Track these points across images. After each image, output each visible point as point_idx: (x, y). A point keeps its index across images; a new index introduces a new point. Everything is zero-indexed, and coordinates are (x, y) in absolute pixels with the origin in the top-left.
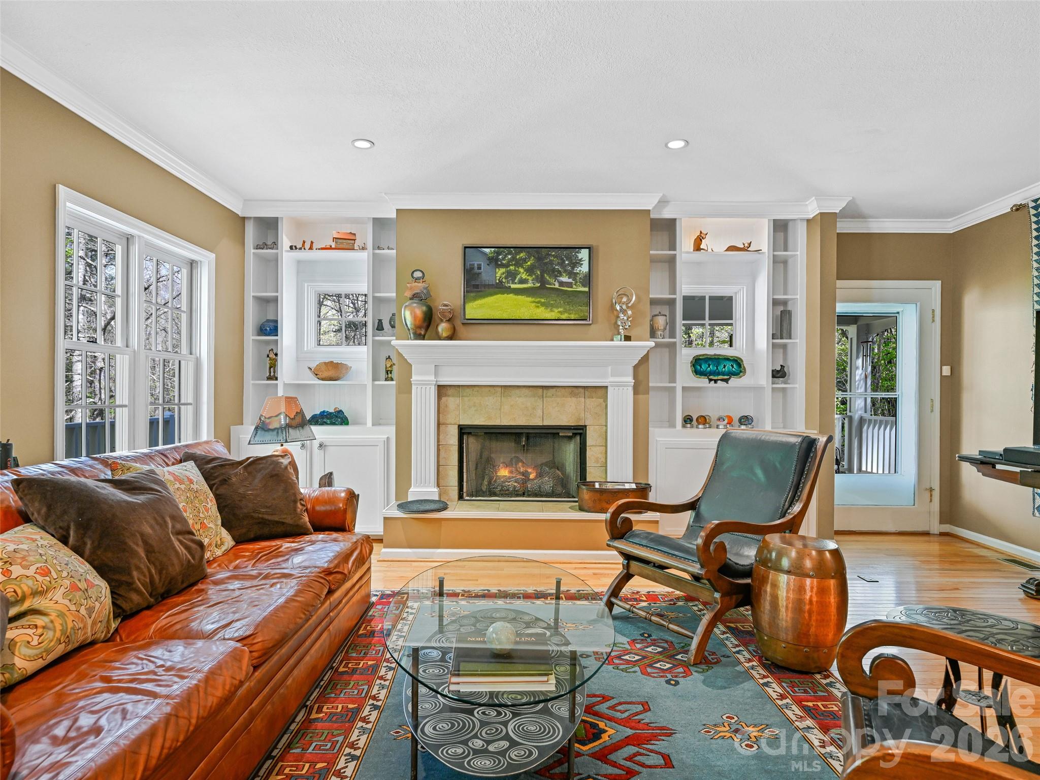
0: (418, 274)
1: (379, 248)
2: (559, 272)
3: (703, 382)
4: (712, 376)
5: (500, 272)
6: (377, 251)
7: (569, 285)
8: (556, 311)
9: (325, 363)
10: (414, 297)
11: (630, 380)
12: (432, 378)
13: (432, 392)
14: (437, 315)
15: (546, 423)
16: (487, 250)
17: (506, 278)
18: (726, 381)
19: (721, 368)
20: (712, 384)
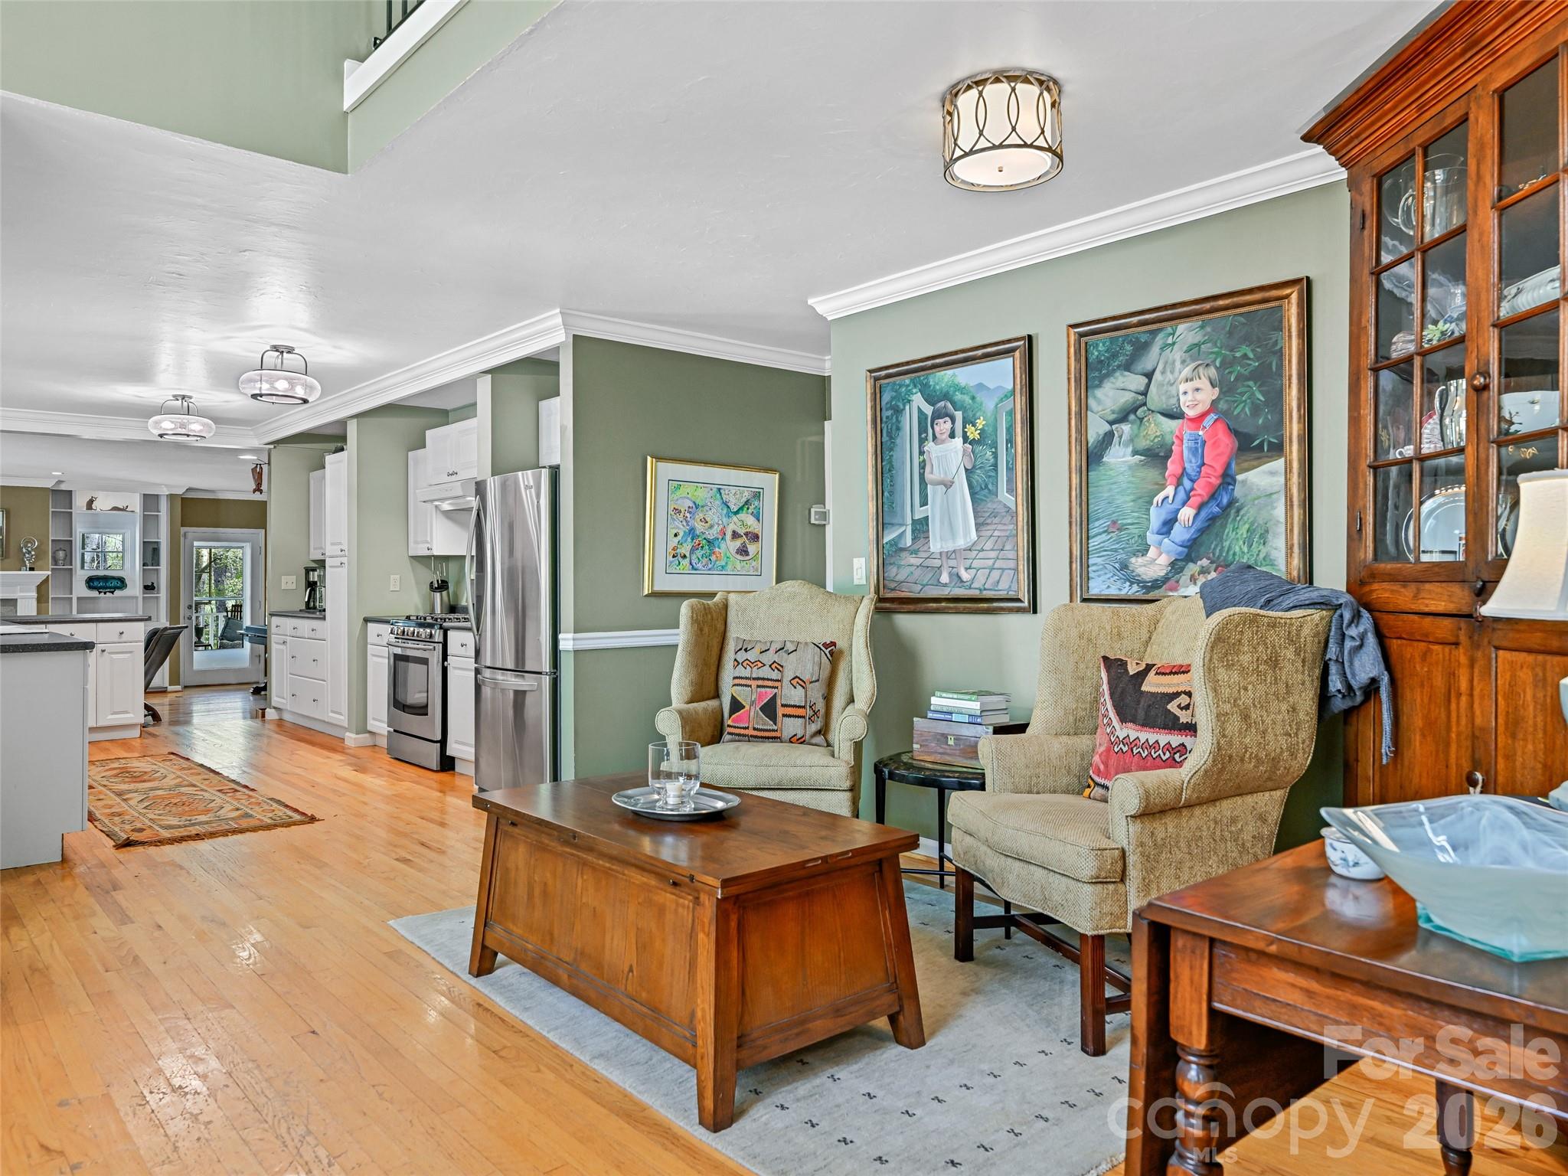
3: (95, 593)
4: (98, 589)
11: (34, 594)
18: (112, 592)
19: (108, 584)
20: (102, 595)
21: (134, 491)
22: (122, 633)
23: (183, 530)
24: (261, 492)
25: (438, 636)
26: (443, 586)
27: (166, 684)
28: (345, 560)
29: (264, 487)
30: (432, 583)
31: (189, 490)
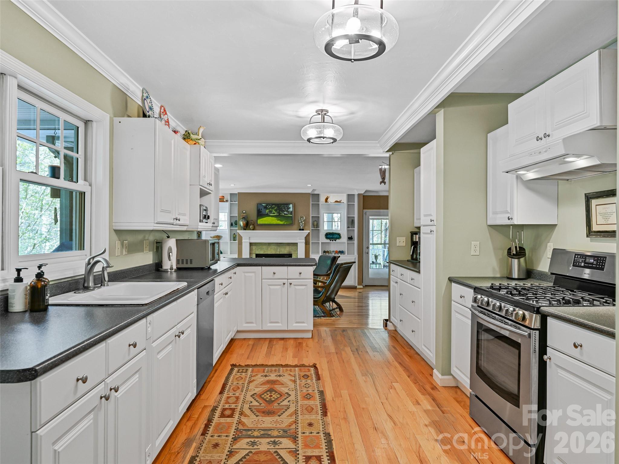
0: (244, 212)
1: (232, 202)
2: (284, 211)
3: (328, 241)
4: (330, 239)
5: (267, 211)
6: (231, 202)
7: (287, 214)
8: (283, 221)
9: (216, 236)
10: (243, 218)
11: (304, 241)
12: (248, 241)
13: (248, 245)
14: (250, 223)
15: (280, 253)
16: (264, 205)
17: (269, 212)
18: (335, 240)
19: (334, 237)
20: (331, 241)
21: (341, 192)
22: (300, 273)
23: (365, 211)
24: (385, 183)
25: (535, 321)
26: (520, 253)
27: (357, 285)
28: (433, 228)
29: (387, 180)
30: (510, 249)
31: (366, 191)
